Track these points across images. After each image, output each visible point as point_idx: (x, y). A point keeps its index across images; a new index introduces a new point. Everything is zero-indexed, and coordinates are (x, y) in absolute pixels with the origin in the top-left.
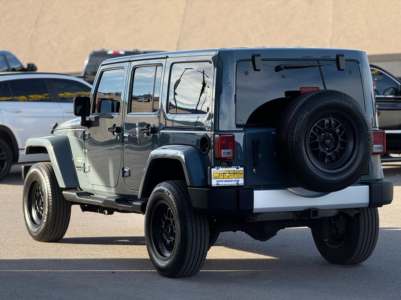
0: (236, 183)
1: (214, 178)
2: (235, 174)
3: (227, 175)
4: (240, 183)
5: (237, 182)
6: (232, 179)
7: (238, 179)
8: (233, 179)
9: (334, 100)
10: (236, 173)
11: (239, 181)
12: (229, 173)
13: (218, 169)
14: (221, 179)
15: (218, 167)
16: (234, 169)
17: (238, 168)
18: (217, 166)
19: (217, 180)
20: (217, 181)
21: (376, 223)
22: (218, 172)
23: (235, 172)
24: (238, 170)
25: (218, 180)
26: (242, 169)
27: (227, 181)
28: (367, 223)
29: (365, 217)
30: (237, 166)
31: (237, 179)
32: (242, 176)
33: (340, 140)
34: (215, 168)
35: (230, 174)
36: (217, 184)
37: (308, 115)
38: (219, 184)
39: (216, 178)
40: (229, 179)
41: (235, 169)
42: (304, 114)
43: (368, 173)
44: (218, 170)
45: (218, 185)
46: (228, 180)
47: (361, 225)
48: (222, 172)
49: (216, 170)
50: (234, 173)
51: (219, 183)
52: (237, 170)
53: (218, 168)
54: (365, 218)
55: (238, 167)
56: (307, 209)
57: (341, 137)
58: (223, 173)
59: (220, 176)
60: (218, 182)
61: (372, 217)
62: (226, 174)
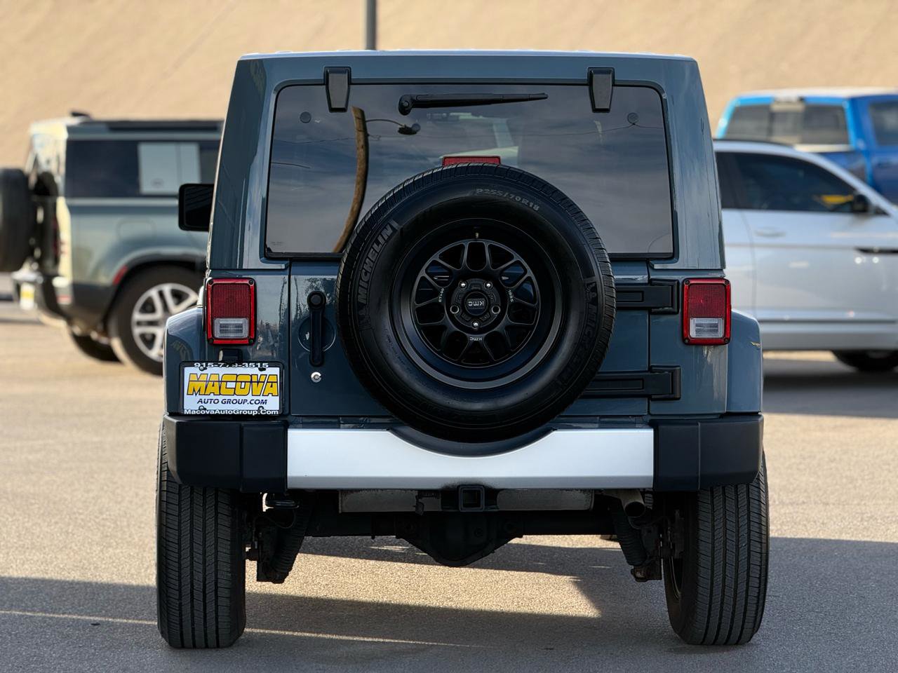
0: (256, 407)
1: (191, 392)
2: (256, 384)
3: (232, 385)
4: (266, 407)
5: (259, 405)
6: (244, 398)
7: (264, 398)
8: (249, 398)
9: (482, 190)
10: (258, 382)
11: (265, 402)
12: (236, 382)
13: (205, 369)
14: (212, 396)
15: (204, 364)
16: (250, 370)
17: (262, 369)
18: (201, 362)
19: (199, 397)
20: (200, 401)
21: (749, 535)
22: (204, 378)
23: (255, 379)
24: (263, 372)
25: (203, 397)
26: (276, 371)
27: (229, 402)
28: (721, 534)
29: (713, 516)
30: (259, 364)
31: (261, 398)
32: (275, 389)
33: (512, 300)
34: (194, 366)
35: (239, 384)
36: (199, 409)
37: (399, 230)
38: (205, 409)
39: (196, 392)
40: (235, 397)
41: (255, 371)
42: (385, 228)
43: (672, 396)
44: (205, 372)
45: (203, 412)
46: (232, 398)
47: (702, 538)
48: (215, 378)
49: (199, 373)
50: (251, 382)
51: (206, 406)
52: (259, 373)
53: (202, 366)
54: (713, 520)
55: (261, 365)
56: (453, 486)
57: (515, 294)
58: (219, 381)
59: (210, 388)
60: (203, 404)
61: (737, 517)
62: (227, 382)
